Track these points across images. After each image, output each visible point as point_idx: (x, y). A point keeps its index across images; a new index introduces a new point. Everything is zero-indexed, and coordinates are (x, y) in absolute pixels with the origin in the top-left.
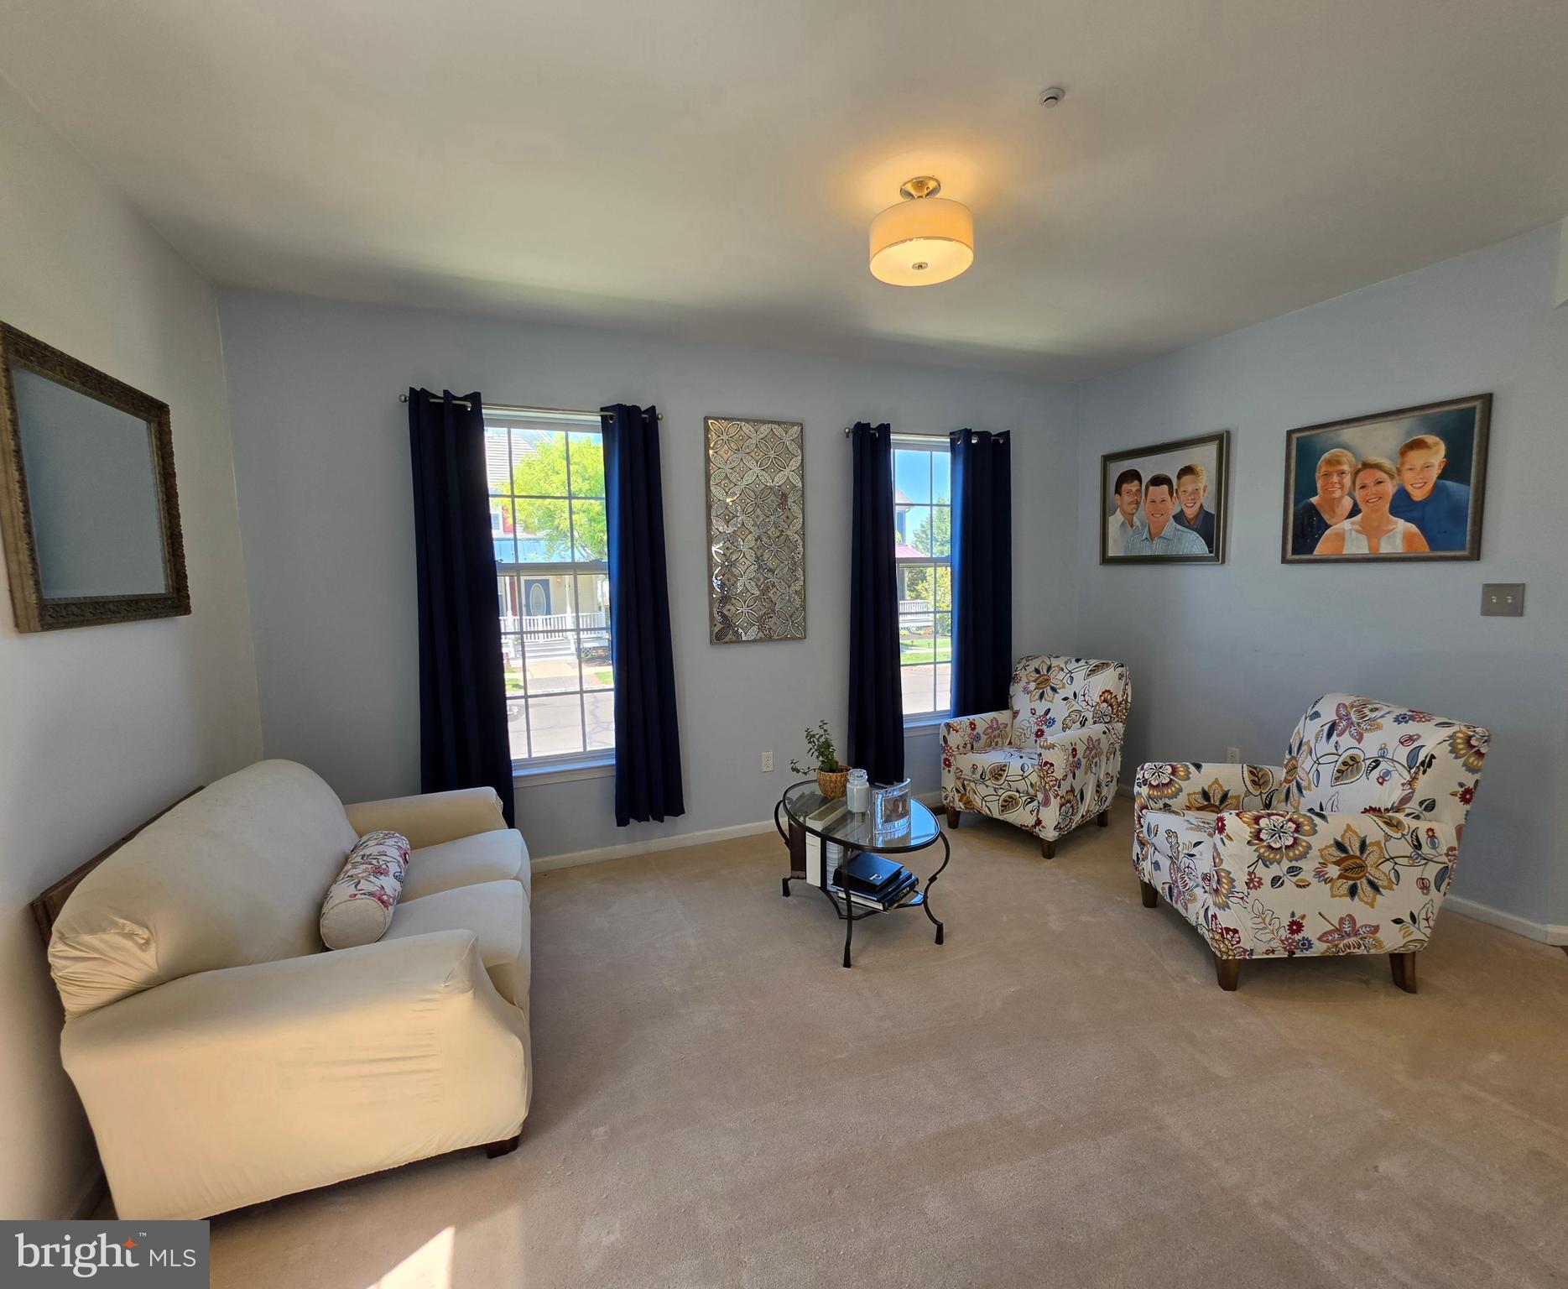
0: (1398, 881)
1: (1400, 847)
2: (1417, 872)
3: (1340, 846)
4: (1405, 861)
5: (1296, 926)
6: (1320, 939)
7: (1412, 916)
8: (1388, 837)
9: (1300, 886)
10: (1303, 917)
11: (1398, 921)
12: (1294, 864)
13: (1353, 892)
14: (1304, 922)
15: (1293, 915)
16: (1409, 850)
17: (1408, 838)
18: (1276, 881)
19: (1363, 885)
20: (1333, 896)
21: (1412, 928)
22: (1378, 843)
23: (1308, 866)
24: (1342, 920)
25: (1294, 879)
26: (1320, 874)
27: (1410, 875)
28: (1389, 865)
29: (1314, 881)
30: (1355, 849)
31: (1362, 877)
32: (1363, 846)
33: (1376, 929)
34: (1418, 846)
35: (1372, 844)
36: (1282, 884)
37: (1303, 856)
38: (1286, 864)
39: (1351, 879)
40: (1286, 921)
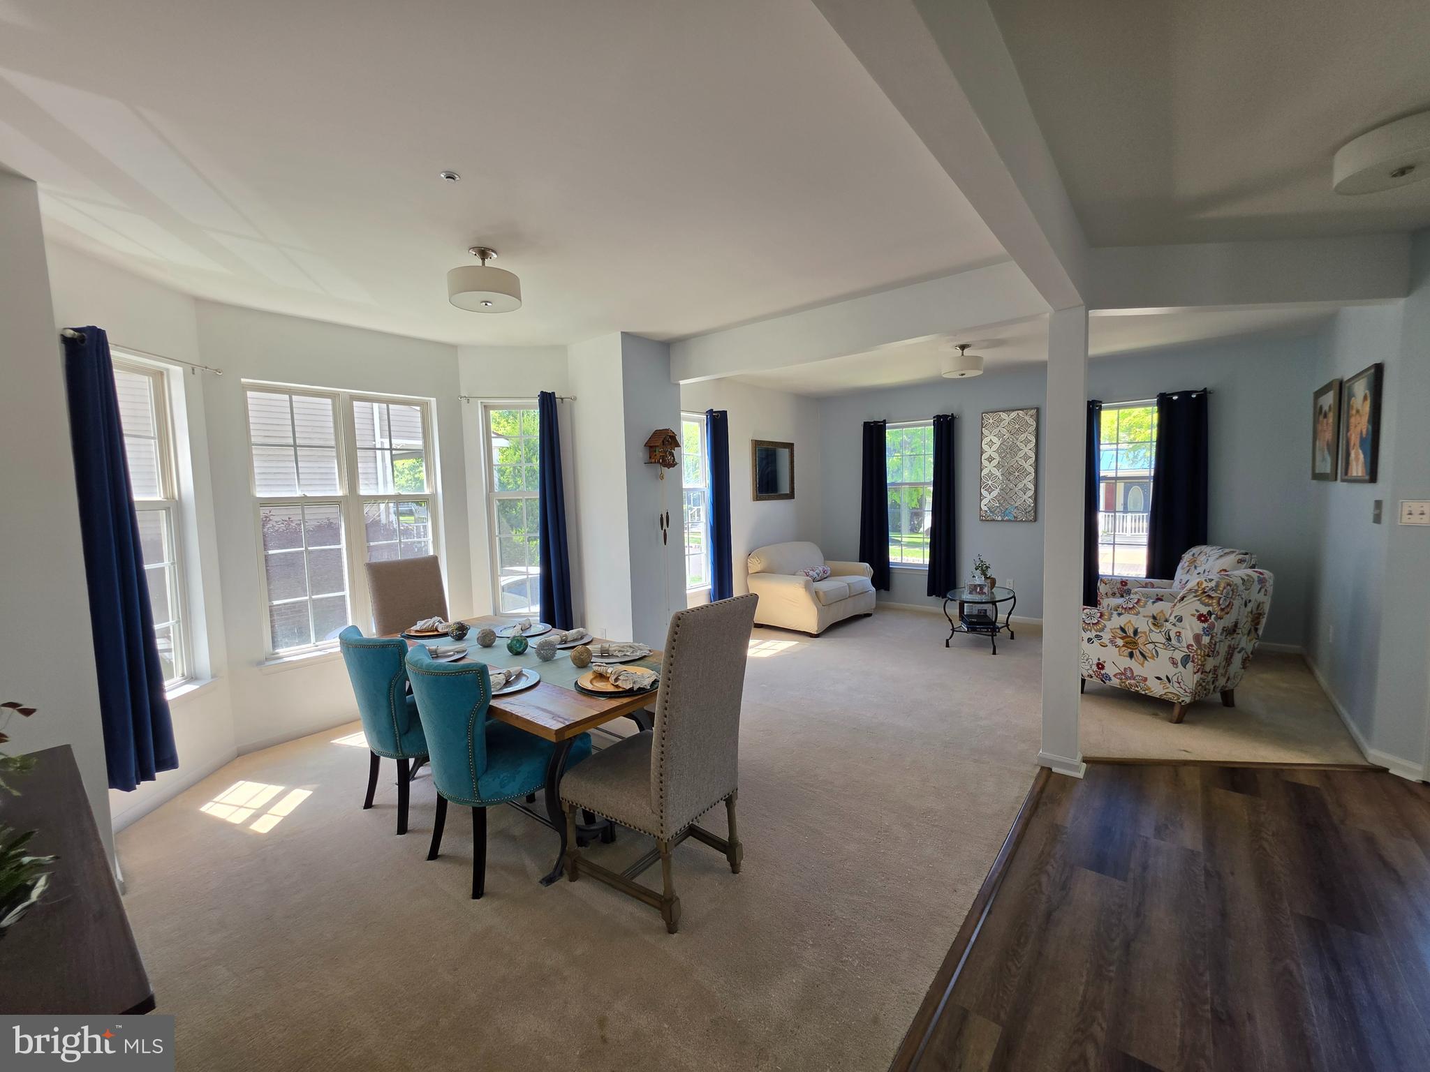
0: (1158, 655)
1: (1158, 637)
2: (1169, 654)
3: (1122, 629)
4: (1161, 646)
5: (1100, 666)
6: (1115, 676)
7: (1167, 677)
8: (1151, 631)
9: (1101, 645)
10: (1105, 662)
11: (1158, 678)
12: (1098, 633)
13: (1131, 655)
14: (1105, 665)
15: (1099, 659)
16: (1164, 641)
17: (1163, 633)
18: (1089, 640)
19: (1136, 653)
20: (1120, 655)
21: (1168, 685)
22: (1145, 633)
23: (1106, 636)
24: (1125, 669)
25: (1099, 641)
26: (1112, 642)
27: (1165, 654)
28: (1151, 646)
29: (1110, 645)
30: (1131, 633)
31: (1136, 649)
32: (1136, 632)
33: (1146, 679)
34: (1169, 639)
35: (1141, 632)
36: (1093, 642)
37: (1102, 630)
38: (1094, 633)
39: (1130, 648)
40: (1095, 662)
